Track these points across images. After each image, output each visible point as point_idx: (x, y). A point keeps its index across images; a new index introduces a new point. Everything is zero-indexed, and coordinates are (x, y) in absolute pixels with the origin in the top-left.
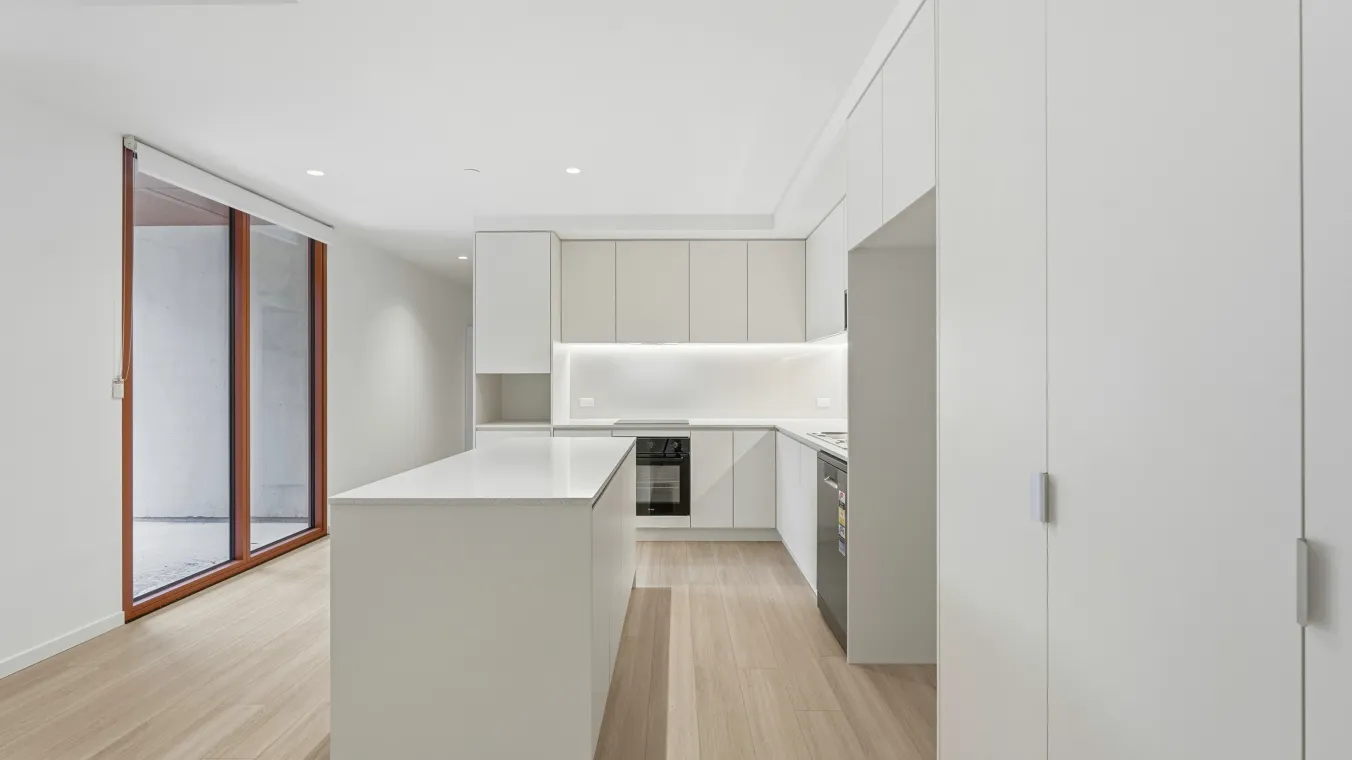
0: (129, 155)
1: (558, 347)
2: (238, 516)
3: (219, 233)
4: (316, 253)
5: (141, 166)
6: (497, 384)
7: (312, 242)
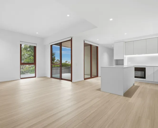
0: (84, 41)
1: (125, 56)
2: (91, 75)
3: (90, 46)
4: (97, 47)
5: (85, 42)
6: (117, 61)
7: (97, 46)
